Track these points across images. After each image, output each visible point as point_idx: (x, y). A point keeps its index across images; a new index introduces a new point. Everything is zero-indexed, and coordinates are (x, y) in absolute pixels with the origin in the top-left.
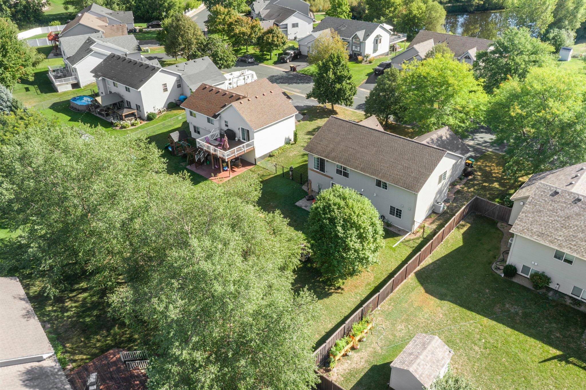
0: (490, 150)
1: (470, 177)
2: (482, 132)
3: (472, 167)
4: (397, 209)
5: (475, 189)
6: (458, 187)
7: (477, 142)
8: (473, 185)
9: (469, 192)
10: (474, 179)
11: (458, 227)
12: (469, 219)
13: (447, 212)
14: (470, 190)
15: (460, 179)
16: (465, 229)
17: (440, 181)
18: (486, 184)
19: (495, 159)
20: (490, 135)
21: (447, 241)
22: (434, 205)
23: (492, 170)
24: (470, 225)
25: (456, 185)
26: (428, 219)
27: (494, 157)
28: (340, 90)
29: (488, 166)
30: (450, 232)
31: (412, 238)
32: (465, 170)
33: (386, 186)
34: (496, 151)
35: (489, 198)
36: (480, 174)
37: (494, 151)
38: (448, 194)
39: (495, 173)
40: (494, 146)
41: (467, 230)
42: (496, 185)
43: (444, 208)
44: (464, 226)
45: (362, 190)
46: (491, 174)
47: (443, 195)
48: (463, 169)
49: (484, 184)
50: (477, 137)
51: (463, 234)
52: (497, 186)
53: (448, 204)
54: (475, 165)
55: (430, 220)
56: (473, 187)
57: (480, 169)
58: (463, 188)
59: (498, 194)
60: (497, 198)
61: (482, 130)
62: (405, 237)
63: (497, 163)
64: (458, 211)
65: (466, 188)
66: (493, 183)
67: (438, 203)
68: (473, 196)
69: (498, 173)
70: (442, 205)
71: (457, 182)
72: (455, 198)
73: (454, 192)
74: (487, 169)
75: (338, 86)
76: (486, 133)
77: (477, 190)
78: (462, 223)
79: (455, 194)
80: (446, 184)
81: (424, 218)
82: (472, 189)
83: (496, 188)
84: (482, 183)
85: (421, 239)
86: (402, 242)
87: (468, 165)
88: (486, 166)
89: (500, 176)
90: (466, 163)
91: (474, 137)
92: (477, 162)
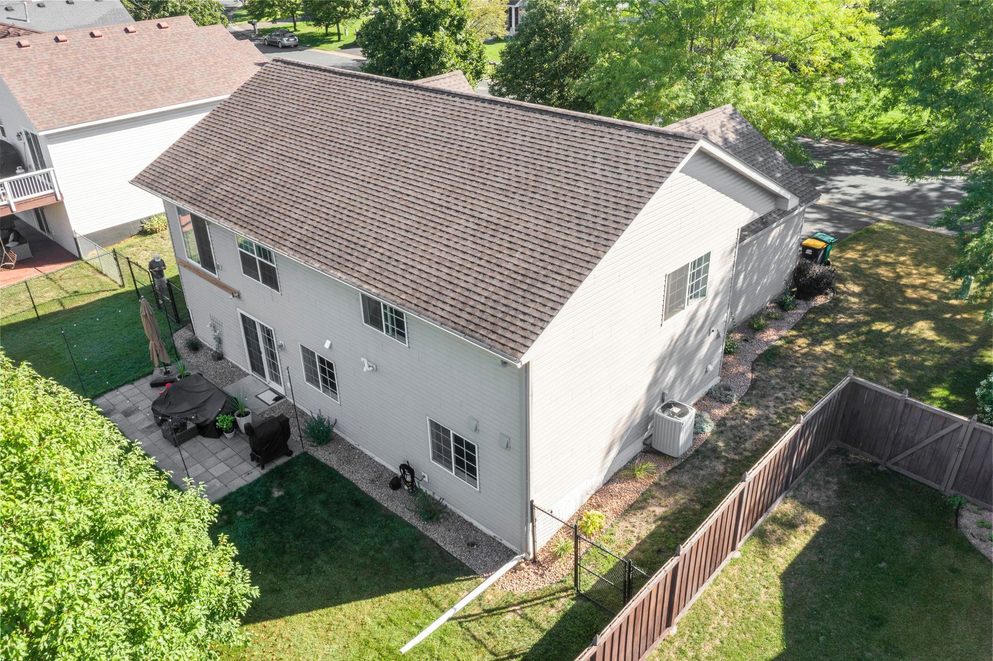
0: (885, 218)
1: (820, 300)
2: (855, 173)
3: (828, 264)
4: (457, 439)
5: (839, 346)
6: (771, 336)
7: (840, 196)
8: (834, 331)
9: (816, 358)
10: (835, 307)
11: (762, 535)
12: (816, 486)
13: (715, 450)
14: (818, 349)
15: (782, 305)
16: (799, 542)
17: (673, 304)
18: (884, 327)
19: (907, 242)
20: (883, 180)
21: (698, 625)
22: (648, 418)
23: (899, 277)
24: (820, 521)
25: (761, 329)
26: (616, 487)
27: (903, 237)
28: (425, 51)
29: (886, 264)
30: (714, 565)
31: (521, 591)
32: (799, 272)
33: (400, 324)
34: (908, 222)
35: (899, 385)
36: (857, 289)
37: (900, 221)
38: (724, 366)
39: (914, 287)
40: (897, 209)
41: (808, 548)
42: (923, 329)
43: (697, 429)
44: (791, 525)
45: (327, 344)
46: (901, 289)
47: (696, 371)
48: (792, 266)
49: (877, 326)
50: (839, 184)
51: (786, 577)
52: (930, 335)
53: (720, 412)
54: (836, 259)
55: (629, 491)
56: (834, 336)
57: (857, 273)
58: (790, 341)
59: (940, 368)
60: (938, 381)
61: (853, 167)
62: (486, 584)
63: (914, 256)
64: (767, 445)
65: (802, 342)
66: (911, 324)
67: (667, 407)
68: (833, 377)
69: (924, 286)
70: (688, 421)
71: (768, 317)
72: (754, 382)
73: (751, 357)
74: (883, 271)
75: (419, 40)
76: (867, 174)
77: (851, 348)
78: (783, 507)
79: (754, 365)
80: (710, 321)
81: (597, 479)
82: (829, 346)
83: (924, 341)
84: (867, 323)
85: (565, 603)
86: (461, 619)
87: (809, 255)
88: (878, 263)
89: (935, 297)
90: (805, 248)
91: (830, 185)
92: (842, 251)
